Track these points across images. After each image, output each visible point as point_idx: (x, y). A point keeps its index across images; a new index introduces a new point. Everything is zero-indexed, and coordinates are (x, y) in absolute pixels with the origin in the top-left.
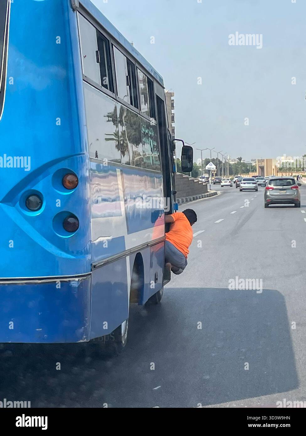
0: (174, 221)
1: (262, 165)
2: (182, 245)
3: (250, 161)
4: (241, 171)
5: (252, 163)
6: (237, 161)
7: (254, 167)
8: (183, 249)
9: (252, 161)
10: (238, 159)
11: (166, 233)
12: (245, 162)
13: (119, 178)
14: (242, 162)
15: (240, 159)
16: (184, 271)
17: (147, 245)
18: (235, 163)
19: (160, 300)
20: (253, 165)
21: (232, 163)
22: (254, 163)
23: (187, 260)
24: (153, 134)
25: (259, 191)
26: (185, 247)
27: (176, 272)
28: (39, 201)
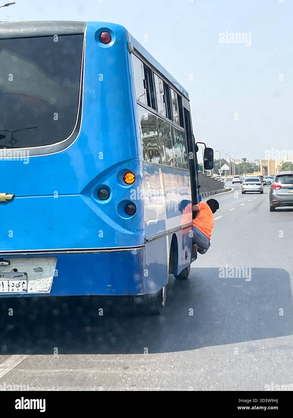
0: (199, 210)
1: (266, 164)
2: (206, 230)
3: (254, 161)
4: (246, 170)
5: (255, 163)
6: (242, 161)
7: (258, 167)
8: (207, 232)
9: (255, 161)
10: (242, 159)
11: (193, 220)
12: (250, 163)
13: (161, 175)
14: (246, 162)
15: (245, 160)
16: (207, 251)
17: (180, 228)
18: (240, 163)
19: (188, 276)
20: (257, 165)
21: (237, 163)
22: (258, 163)
23: (210, 242)
24: (182, 140)
25: (264, 193)
26: (208, 231)
27: (201, 252)
28: (107, 193)
